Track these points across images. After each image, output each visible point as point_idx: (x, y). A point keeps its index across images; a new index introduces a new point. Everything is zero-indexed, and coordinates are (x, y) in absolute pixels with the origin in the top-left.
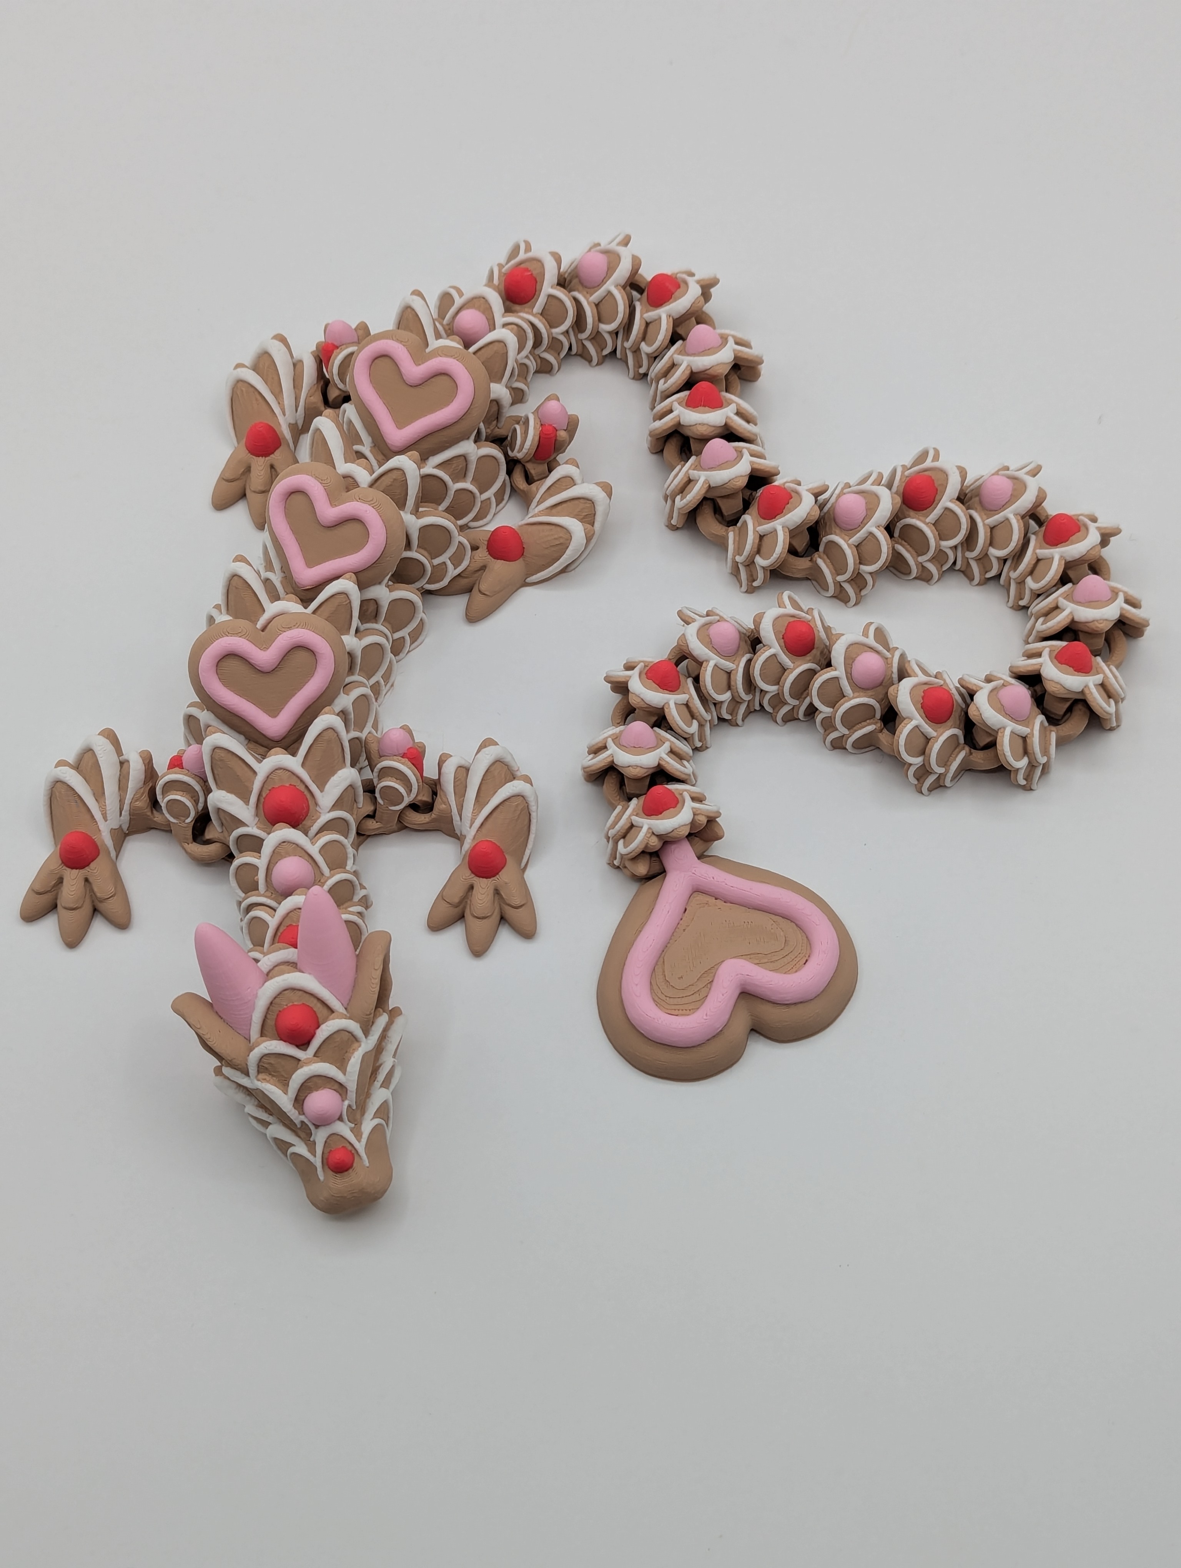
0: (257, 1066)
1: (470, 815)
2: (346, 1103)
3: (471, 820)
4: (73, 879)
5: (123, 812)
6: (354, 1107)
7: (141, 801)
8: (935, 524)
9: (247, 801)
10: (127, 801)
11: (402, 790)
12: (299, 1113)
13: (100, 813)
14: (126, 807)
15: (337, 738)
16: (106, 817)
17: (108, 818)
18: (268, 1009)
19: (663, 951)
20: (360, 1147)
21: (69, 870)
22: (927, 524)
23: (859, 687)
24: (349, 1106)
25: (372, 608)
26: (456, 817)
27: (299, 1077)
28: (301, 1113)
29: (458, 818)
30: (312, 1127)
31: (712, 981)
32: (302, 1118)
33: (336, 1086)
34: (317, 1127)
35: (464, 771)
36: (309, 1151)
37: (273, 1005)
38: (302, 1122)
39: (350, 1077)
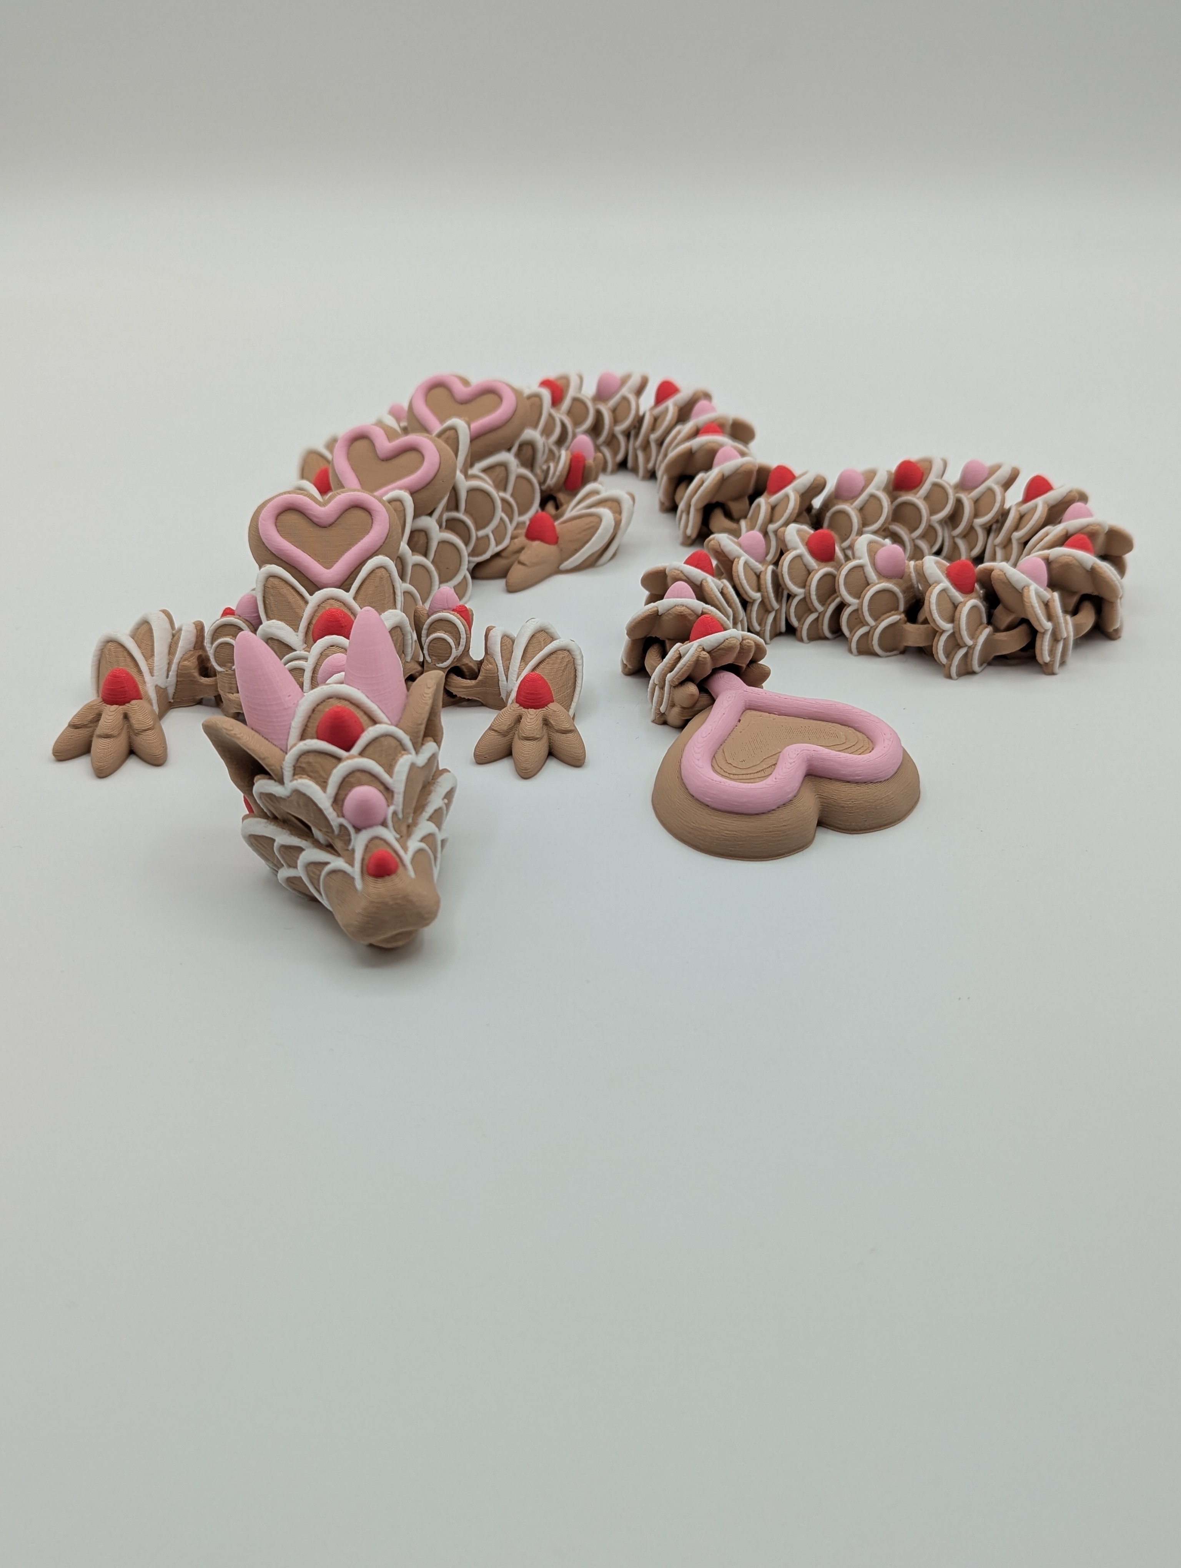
0: (292, 768)
1: (517, 669)
2: (392, 809)
3: (518, 673)
4: (112, 714)
5: (170, 673)
6: (400, 816)
7: (189, 661)
8: (927, 498)
9: (296, 629)
10: (176, 660)
11: (450, 640)
12: (338, 816)
13: (147, 668)
14: (174, 667)
15: (389, 578)
16: (153, 673)
17: (155, 674)
18: (310, 717)
19: (721, 745)
20: (407, 858)
21: (109, 706)
22: (918, 498)
23: (883, 575)
24: (395, 813)
25: (422, 540)
26: (502, 677)
27: (338, 773)
28: (340, 815)
29: (505, 678)
30: (352, 830)
31: (776, 764)
32: (342, 820)
33: (382, 788)
34: (358, 830)
35: (508, 642)
36: (347, 862)
37: (315, 712)
38: (341, 826)
39: (398, 780)
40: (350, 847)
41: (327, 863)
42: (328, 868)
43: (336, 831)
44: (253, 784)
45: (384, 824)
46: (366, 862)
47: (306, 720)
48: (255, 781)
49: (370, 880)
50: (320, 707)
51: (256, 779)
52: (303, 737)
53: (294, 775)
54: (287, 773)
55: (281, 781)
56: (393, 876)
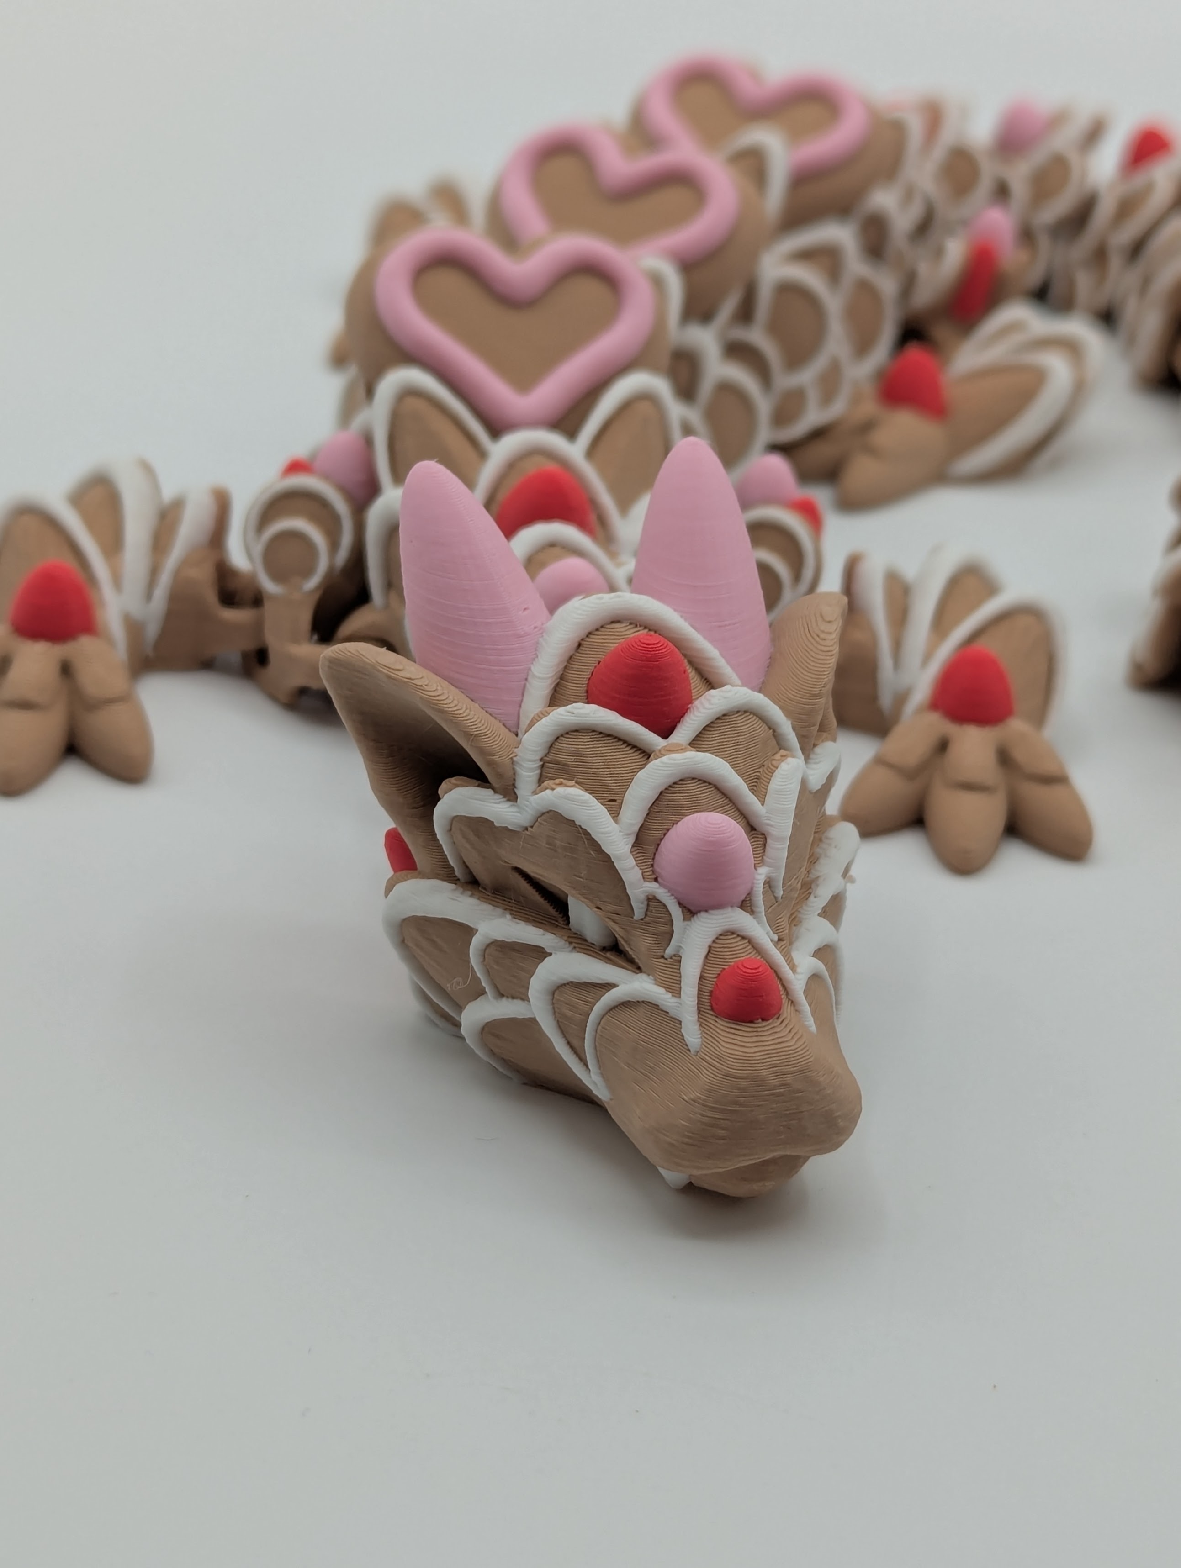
0: (539, 763)
1: (924, 643)
3: (929, 650)
4: (34, 660)
12: (646, 875)
16: (119, 585)
17: (123, 589)
18: (570, 659)
21: (29, 641)
27: (649, 779)
28: (651, 873)
30: (675, 912)
32: (653, 888)
33: (743, 822)
36: (659, 984)
37: (583, 648)
39: (777, 812)
40: (669, 951)
41: (608, 986)
42: (609, 998)
43: (639, 911)
44: (435, 799)
45: (746, 905)
46: (709, 985)
47: (562, 666)
48: (440, 792)
49: (721, 1026)
50: (594, 639)
51: (444, 785)
52: (556, 698)
53: (541, 780)
54: (527, 775)
55: (510, 793)
56: (774, 1023)
